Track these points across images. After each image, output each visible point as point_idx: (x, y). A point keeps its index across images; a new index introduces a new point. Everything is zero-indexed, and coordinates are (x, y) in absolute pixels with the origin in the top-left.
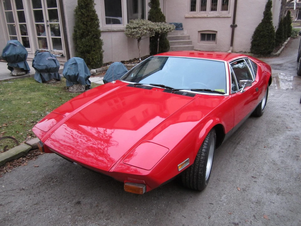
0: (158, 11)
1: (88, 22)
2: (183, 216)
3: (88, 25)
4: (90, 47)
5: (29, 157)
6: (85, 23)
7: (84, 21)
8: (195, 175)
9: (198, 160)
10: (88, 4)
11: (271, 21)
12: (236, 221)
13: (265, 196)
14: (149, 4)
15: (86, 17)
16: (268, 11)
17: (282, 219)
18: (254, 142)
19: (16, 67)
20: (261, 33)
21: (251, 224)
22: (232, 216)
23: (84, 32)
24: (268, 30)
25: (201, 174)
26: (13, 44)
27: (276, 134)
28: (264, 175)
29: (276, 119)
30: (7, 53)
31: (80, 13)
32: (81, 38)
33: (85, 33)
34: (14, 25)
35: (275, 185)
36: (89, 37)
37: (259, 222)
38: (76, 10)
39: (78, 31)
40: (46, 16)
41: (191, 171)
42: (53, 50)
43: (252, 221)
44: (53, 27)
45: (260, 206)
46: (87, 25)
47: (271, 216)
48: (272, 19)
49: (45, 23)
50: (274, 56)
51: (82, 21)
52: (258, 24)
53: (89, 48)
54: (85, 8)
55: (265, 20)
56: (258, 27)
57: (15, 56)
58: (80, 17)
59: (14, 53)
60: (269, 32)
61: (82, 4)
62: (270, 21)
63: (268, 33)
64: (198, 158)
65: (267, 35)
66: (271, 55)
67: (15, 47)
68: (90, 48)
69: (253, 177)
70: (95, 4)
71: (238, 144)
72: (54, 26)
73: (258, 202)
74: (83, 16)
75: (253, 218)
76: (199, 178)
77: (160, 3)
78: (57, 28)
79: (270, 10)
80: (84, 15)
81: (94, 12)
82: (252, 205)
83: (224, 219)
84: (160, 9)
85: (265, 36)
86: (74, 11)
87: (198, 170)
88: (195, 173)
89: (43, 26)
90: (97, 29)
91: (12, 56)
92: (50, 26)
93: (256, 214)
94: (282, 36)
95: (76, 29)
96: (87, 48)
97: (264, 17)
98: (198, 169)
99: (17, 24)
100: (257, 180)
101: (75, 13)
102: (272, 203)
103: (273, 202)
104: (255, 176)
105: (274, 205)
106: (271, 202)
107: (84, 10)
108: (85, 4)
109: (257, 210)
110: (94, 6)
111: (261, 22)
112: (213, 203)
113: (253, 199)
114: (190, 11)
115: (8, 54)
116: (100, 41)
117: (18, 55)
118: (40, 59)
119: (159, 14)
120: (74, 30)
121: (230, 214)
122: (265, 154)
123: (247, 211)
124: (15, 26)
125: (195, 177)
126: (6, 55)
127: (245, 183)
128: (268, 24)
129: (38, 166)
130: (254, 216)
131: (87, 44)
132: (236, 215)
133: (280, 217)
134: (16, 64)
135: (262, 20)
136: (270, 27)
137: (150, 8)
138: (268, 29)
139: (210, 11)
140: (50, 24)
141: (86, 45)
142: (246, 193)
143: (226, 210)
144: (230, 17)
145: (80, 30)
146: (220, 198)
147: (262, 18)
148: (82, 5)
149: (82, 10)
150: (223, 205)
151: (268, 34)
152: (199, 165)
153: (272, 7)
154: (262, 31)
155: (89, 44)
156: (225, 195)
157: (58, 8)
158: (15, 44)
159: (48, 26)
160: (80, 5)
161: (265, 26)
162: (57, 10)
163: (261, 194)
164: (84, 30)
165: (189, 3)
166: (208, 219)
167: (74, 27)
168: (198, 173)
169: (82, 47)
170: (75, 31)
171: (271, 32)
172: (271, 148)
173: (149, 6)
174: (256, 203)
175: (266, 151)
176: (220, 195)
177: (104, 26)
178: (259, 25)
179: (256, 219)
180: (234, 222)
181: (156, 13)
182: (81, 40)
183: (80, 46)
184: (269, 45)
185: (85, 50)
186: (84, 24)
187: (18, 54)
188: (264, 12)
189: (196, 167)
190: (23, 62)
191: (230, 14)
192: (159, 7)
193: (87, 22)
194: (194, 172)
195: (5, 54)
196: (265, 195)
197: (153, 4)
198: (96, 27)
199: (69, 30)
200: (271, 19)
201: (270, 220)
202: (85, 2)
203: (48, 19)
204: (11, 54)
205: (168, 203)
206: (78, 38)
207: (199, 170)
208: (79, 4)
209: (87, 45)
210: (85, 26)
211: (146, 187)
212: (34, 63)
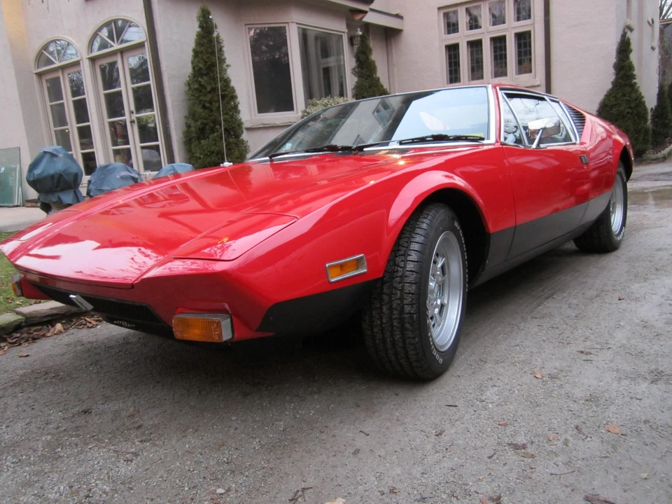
0: (373, 82)
1: (214, 103)
2: (361, 431)
3: (214, 109)
4: (220, 156)
5: (14, 341)
6: (207, 105)
7: (205, 101)
8: (394, 317)
9: (400, 274)
10: (213, 65)
11: (634, 81)
12: (519, 440)
13: (613, 387)
14: (354, 72)
15: (210, 92)
16: (624, 61)
17: (664, 433)
18: (592, 293)
19: (55, 203)
20: (614, 110)
21: (567, 445)
22: (509, 430)
23: (206, 124)
24: (629, 101)
25: (410, 313)
26: (49, 153)
27: (653, 277)
28: (614, 348)
29: (655, 253)
30: (37, 172)
31: (196, 86)
32: (199, 139)
33: (207, 127)
34: (67, 129)
35: (647, 365)
36: (215, 134)
37: (592, 441)
38: (188, 82)
39: (192, 125)
40: (129, 102)
41: (385, 309)
42: (145, 173)
43: (569, 438)
44: (143, 123)
45: (597, 406)
46: (212, 111)
47: (629, 426)
48: (635, 79)
49: (127, 117)
50: (653, 160)
51: (201, 101)
52: (605, 93)
53: (217, 159)
54: (206, 75)
55: (620, 81)
56: (604, 100)
57: (52, 177)
58: (196, 95)
59: (52, 172)
60: (632, 105)
61: (201, 65)
62: (631, 82)
63: (630, 108)
64: (399, 268)
65: (628, 113)
66: (645, 158)
67: (55, 159)
68: (219, 159)
69: (582, 352)
70: (228, 66)
71: (547, 298)
72: (146, 120)
73: (592, 399)
74: (204, 90)
75: (575, 431)
76: (407, 326)
77: (378, 67)
78: (152, 125)
79: (628, 58)
80: (206, 89)
81: (227, 82)
82: (575, 407)
83: (485, 436)
84: (379, 79)
85: (624, 117)
86: (185, 84)
87: (402, 302)
88: (395, 312)
89: (123, 124)
90: (232, 117)
91: (45, 178)
92: (138, 123)
93: (584, 423)
94: (667, 121)
95: (189, 122)
96: (213, 159)
97: (617, 74)
98: (402, 299)
99: (73, 126)
100: (594, 358)
101: (187, 88)
102: (634, 400)
103: (639, 397)
104: (589, 350)
105: (640, 403)
106: (631, 398)
107: (205, 78)
108: (205, 65)
109: (587, 415)
110: (226, 70)
111: (610, 86)
112: (457, 403)
113: (578, 393)
114: (447, 84)
115: (39, 174)
116: (243, 144)
117: (60, 176)
118: (103, 176)
119: (375, 89)
120: (186, 124)
121: (505, 425)
122: (621, 310)
123: (556, 419)
124: (69, 132)
125: (395, 323)
126: (36, 177)
127: (557, 364)
128: (627, 89)
129: (27, 356)
130: (577, 428)
131: (213, 148)
132: (520, 427)
133: (660, 428)
134: (56, 195)
135: (613, 83)
136: (634, 96)
137: (356, 79)
138: (628, 98)
139: (492, 78)
140: (138, 118)
141: (209, 151)
142: (558, 382)
143: (493, 418)
144: (538, 86)
145: (196, 121)
146: (479, 394)
147: (613, 78)
148: (200, 69)
149: (200, 79)
150: (485, 408)
151: (629, 110)
152: (403, 287)
153: (631, 51)
154: (616, 105)
155: (218, 148)
156: (495, 389)
157: (152, 82)
158: (55, 153)
159: (132, 122)
160: (197, 68)
161: (620, 94)
162: (149, 86)
163: (602, 383)
164: (205, 119)
165: (445, 68)
166: (433, 436)
167: (186, 117)
168: (402, 311)
169: (202, 156)
170: (189, 126)
171: (637, 106)
172: (637, 300)
173: (355, 75)
174: (587, 400)
175: (623, 305)
176: (481, 389)
177: (253, 117)
178: (606, 95)
179: (584, 434)
180: (514, 442)
181: (370, 87)
182: (200, 143)
183: (198, 155)
184: (637, 135)
185: (208, 163)
186: (204, 107)
187: (59, 172)
188: (615, 64)
189: (397, 294)
190: (72, 191)
191: (537, 79)
192: (376, 74)
193: (210, 102)
194: (391, 308)
195: (32, 174)
196: (615, 385)
197: (362, 68)
198: (231, 113)
199: (175, 126)
200: (633, 77)
201: (625, 435)
202: (206, 62)
203: (133, 108)
204: (46, 174)
205: (328, 406)
206: (193, 140)
207: (405, 302)
208: (194, 68)
209: (213, 152)
210: (207, 111)
211: (232, 320)
212: (91, 185)
